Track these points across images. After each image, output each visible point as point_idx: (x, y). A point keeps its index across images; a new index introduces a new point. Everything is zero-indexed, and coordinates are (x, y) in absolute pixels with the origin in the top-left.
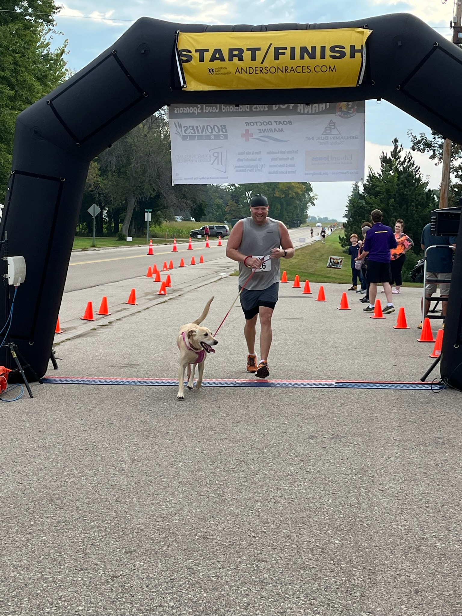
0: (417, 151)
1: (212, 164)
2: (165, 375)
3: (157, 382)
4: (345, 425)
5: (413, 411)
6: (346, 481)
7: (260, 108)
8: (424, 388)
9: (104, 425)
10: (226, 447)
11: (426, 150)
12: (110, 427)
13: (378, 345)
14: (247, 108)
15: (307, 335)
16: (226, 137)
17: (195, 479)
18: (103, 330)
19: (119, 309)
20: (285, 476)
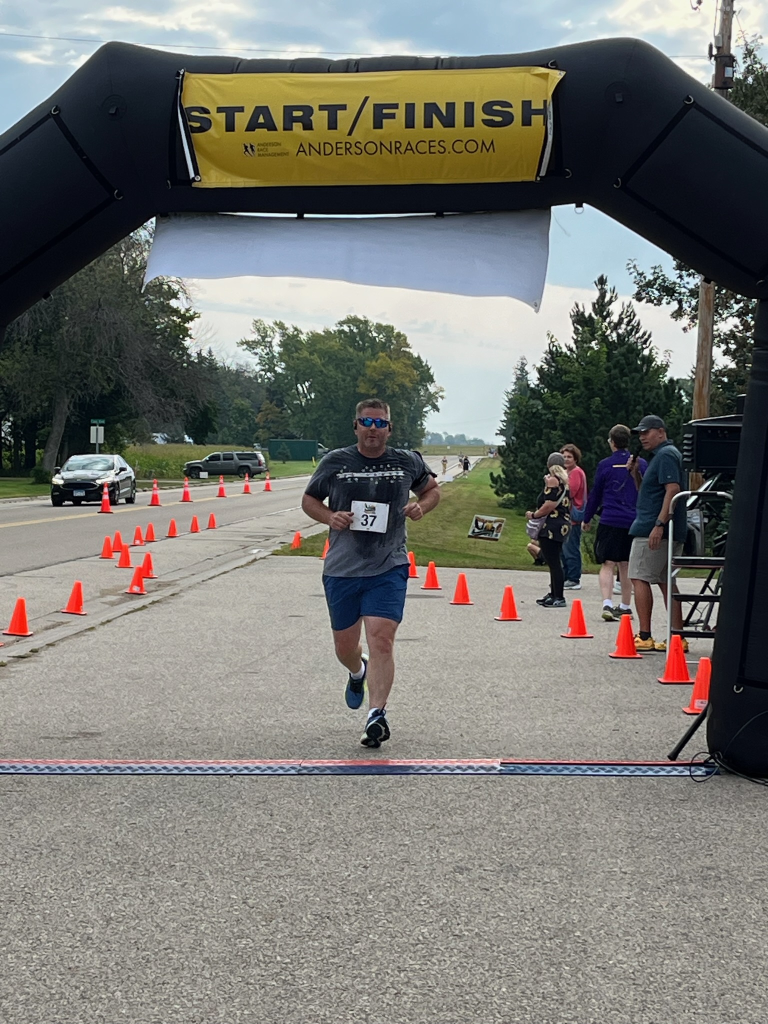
0: (647, 302)
2: (157, 753)
3: (141, 768)
4: (524, 846)
5: (655, 818)
6: (533, 952)
8: (675, 773)
9: (41, 854)
10: (291, 892)
11: (664, 301)
12: (55, 856)
13: (580, 691)
15: (437, 671)
17: (235, 952)
18: (21, 666)
19: (49, 624)
20: (412, 945)
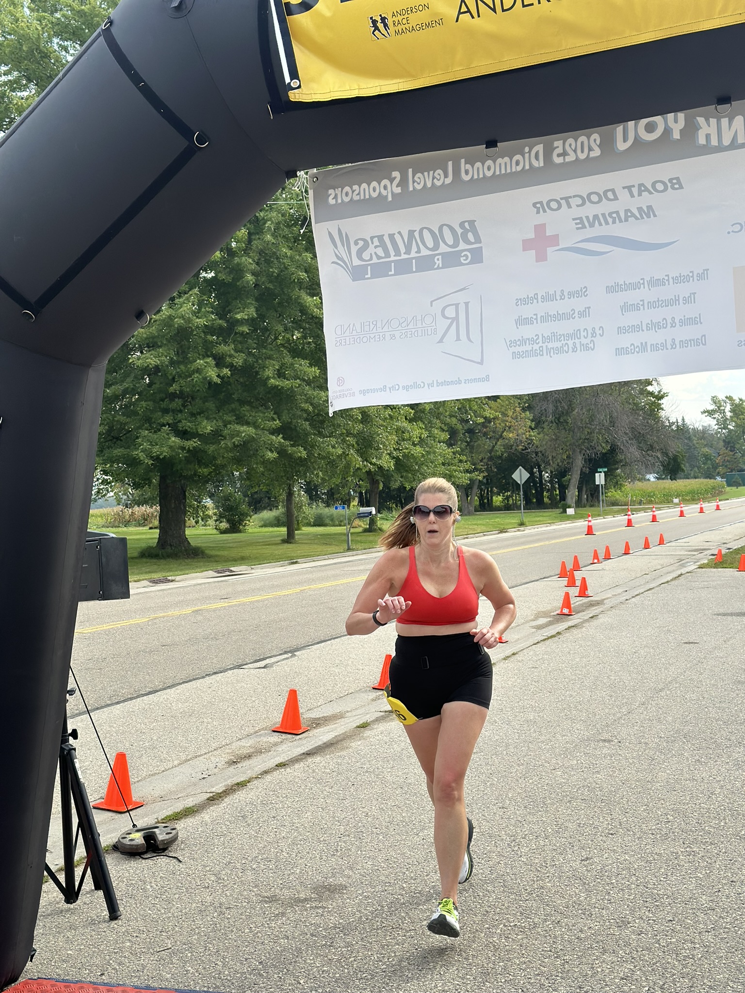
1: (441, 341)
7: (575, 151)
14: (537, 158)
16: (477, 257)
